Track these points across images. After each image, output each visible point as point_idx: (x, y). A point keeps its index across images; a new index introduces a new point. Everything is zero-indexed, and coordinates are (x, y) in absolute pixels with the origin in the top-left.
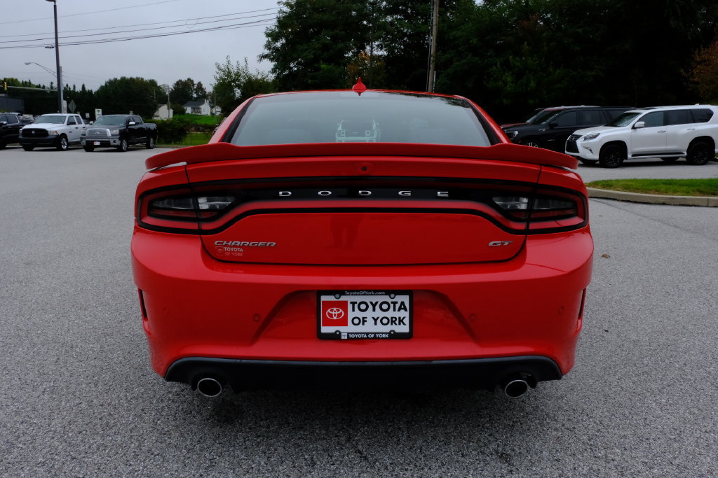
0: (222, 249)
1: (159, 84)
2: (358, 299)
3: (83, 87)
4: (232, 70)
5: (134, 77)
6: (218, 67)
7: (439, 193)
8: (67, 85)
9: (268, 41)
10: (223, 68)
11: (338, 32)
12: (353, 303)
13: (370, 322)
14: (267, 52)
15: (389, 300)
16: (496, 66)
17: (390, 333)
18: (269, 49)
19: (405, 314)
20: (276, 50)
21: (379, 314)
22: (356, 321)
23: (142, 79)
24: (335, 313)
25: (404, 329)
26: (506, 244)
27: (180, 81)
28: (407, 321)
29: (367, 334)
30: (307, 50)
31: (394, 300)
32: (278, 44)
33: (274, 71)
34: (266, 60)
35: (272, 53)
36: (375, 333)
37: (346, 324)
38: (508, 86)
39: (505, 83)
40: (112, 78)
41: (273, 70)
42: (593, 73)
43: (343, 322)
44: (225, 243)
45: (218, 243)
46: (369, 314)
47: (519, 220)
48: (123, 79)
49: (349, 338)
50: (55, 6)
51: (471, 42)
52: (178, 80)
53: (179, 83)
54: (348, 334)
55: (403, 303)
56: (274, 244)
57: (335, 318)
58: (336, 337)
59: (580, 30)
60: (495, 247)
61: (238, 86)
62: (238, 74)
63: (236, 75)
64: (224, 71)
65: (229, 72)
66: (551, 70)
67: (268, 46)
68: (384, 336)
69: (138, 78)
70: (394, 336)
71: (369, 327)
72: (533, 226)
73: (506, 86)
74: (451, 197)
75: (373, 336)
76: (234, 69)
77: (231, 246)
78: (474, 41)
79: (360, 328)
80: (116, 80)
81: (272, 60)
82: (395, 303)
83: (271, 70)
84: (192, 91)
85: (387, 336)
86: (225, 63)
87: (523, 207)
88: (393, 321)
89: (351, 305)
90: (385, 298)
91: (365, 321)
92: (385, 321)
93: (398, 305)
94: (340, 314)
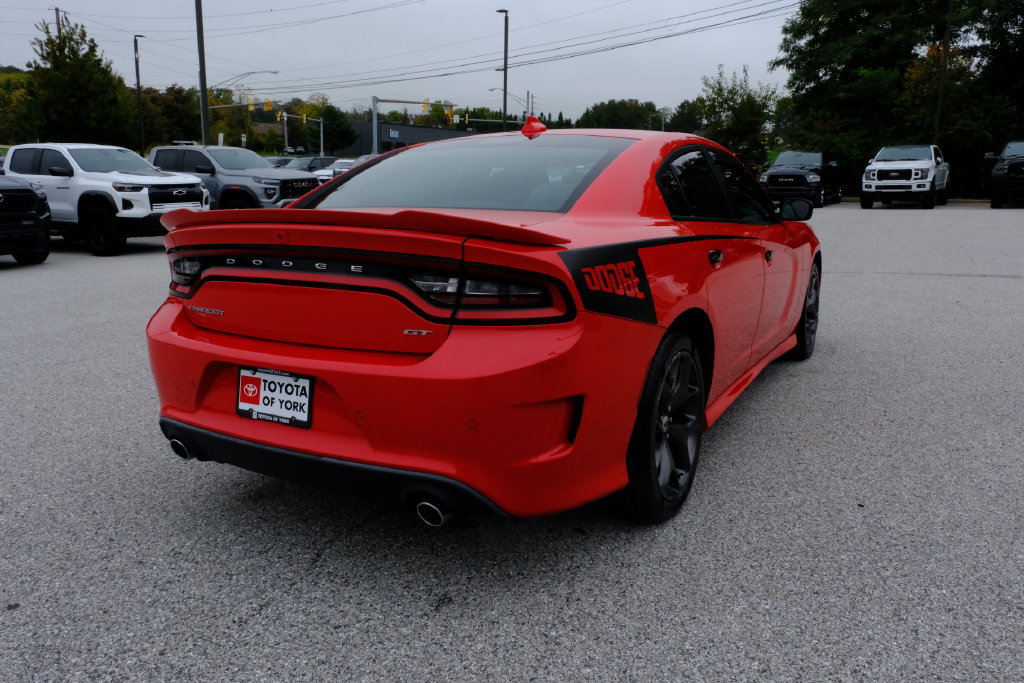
0: (194, 314)
1: (657, 108)
2: (270, 378)
3: (561, 115)
4: (724, 85)
5: (626, 99)
6: (706, 83)
7: (353, 267)
8: (542, 114)
9: (785, 40)
10: (711, 82)
11: (896, 16)
12: (265, 381)
13: (277, 403)
14: (783, 55)
15: (294, 384)
17: (291, 420)
18: (787, 51)
19: (304, 400)
20: (798, 50)
21: (285, 397)
22: (266, 401)
23: (636, 101)
24: (251, 389)
25: (303, 417)
26: (424, 333)
27: (687, 102)
28: (306, 408)
29: (273, 416)
30: (843, 48)
31: (297, 384)
32: (802, 42)
33: (790, 84)
34: (781, 66)
35: (791, 56)
36: (279, 417)
37: (258, 403)
40: (598, 103)
41: (790, 82)
43: (255, 400)
44: (194, 308)
46: (278, 395)
47: (445, 306)
48: (612, 102)
49: (258, 419)
50: (506, 18)
52: (682, 101)
53: (684, 106)
54: (259, 414)
55: (304, 388)
57: (250, 395)
58: (248, 414)
60: (409, 336)
61: (730, 108)
62: (732, 92)
63: (730, 92)
64: (713, 88)
65: (721, 90)
67: (785, 46)
68: (284, 421)
69: (631, 101)
70: (294, 423)
71: (276, 410)
72: (462, 315)
74: (365, 273)
75: (276, 419)
76: (727, 84)
79: (269, 410)
80: (602, 104)
81: (790, 67)
82: (298, 386)
83: (786, 83)
84: (701, 114)
85: (288, 422)
86: (716, 76)
87: (450, 289)
88: (295, 406)
89: (262, 383)
90: (290, 380)
91: (272, 402)
92: (289, 405)
93: (300, 390)
94: (254, 392)
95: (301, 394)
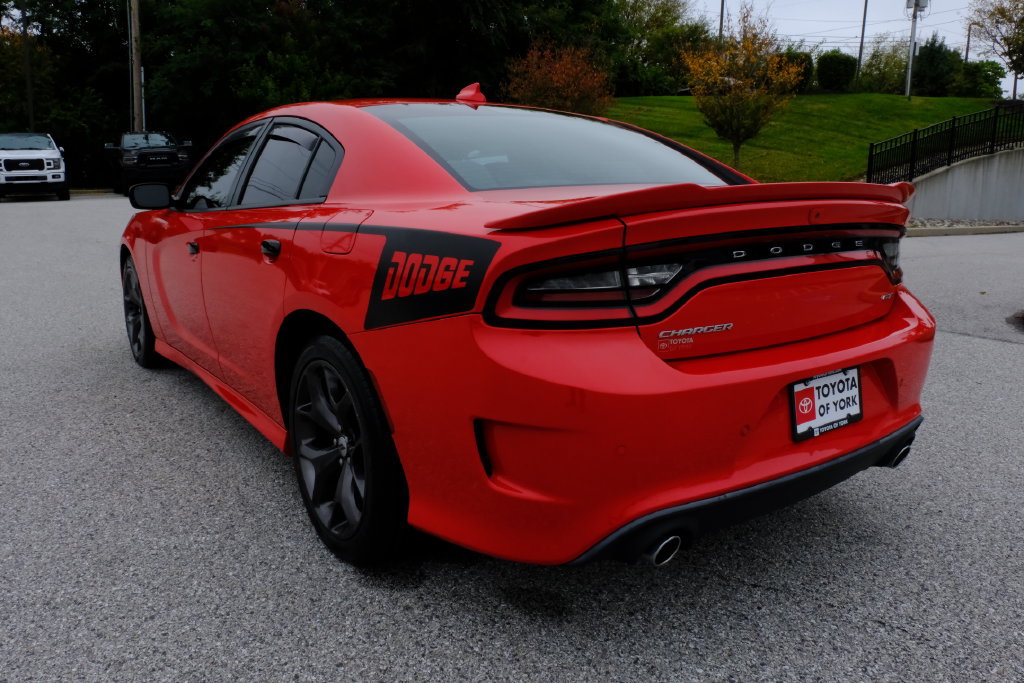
0: (667, 342)
2: (822, 382)
12: (818, 388)
13: (832, 407)
15: (844, 378)
16: (248, 65)
17: (848, 419)
19: (855, 391)
21: (838, 396)
22: (822, 410)
24: (805, 404)
25: (856, 409)
26: (891, 296)
28: (857, 399)
29: (832, 423)
31: (847, 377)
36: (838, 421)
37: (815, 417)
38: (271, 95)
39: (266, 90)
42: (381, 82)
43: (811, 416)
44: (673, 332)
45: (665, 334)
46: (831, 399)
49: (820, 434)
51: (202, 24)
54: (820, 428)
55: (853, 379)
56: (732, 325)
57: (806, 411)
58: (808, 435)
59: (359, 22)
66: (329, 76)
68: (843, 423)
70: (850, 421)
71: (833, 415)
73: (267, 95)
75: (836, 425)
77: (681, 337)
78: (208, 23)
79: (827, 419)
82: (848, 380)
85: (846, 422)
88: (848, 402)
89: (816, 392)
90: (841, 376)
91: (828, 409)
92: (842, 404)
93: (850, 382)
94: (809, 406)
95: (852, 386)
